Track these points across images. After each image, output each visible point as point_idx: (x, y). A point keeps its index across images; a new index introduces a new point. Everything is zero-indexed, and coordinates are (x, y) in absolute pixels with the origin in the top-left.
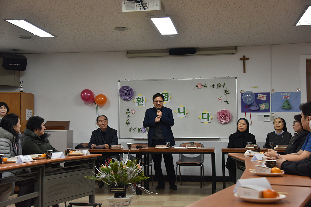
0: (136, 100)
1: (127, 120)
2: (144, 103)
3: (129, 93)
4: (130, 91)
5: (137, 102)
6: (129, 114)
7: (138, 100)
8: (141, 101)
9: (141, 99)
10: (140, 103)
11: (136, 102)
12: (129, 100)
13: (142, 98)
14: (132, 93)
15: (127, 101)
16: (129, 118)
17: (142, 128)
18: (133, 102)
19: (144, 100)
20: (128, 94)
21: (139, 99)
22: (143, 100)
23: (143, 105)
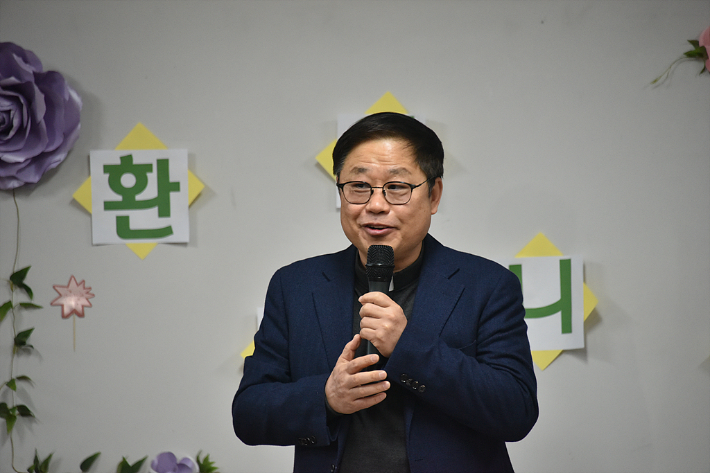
0: (96, 189)
1: (11, 384)
2: (179, 219)
3: (32, 114)
4: (40, 98)
5: (109, 206)
6: (27, 320)
7: (115, 184)
8: (151, 192)
9: (152, 177)
10: (142, 219)
11: (97, 209)
12: (27, 188)
13: (163, 165)
14: (60, 116)
15: (13, 192)
16: (24, 364)
17: (153, 457)
18: (75, 203)
19: (176, 186)
20: (21, 130)
21: (128, 180)
22: (167, 187)
23: (168, 231)
